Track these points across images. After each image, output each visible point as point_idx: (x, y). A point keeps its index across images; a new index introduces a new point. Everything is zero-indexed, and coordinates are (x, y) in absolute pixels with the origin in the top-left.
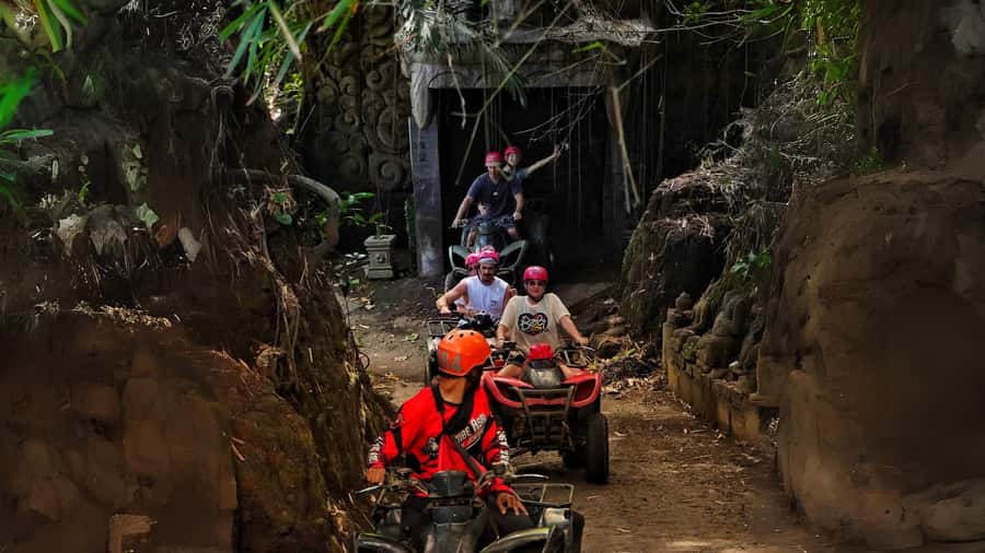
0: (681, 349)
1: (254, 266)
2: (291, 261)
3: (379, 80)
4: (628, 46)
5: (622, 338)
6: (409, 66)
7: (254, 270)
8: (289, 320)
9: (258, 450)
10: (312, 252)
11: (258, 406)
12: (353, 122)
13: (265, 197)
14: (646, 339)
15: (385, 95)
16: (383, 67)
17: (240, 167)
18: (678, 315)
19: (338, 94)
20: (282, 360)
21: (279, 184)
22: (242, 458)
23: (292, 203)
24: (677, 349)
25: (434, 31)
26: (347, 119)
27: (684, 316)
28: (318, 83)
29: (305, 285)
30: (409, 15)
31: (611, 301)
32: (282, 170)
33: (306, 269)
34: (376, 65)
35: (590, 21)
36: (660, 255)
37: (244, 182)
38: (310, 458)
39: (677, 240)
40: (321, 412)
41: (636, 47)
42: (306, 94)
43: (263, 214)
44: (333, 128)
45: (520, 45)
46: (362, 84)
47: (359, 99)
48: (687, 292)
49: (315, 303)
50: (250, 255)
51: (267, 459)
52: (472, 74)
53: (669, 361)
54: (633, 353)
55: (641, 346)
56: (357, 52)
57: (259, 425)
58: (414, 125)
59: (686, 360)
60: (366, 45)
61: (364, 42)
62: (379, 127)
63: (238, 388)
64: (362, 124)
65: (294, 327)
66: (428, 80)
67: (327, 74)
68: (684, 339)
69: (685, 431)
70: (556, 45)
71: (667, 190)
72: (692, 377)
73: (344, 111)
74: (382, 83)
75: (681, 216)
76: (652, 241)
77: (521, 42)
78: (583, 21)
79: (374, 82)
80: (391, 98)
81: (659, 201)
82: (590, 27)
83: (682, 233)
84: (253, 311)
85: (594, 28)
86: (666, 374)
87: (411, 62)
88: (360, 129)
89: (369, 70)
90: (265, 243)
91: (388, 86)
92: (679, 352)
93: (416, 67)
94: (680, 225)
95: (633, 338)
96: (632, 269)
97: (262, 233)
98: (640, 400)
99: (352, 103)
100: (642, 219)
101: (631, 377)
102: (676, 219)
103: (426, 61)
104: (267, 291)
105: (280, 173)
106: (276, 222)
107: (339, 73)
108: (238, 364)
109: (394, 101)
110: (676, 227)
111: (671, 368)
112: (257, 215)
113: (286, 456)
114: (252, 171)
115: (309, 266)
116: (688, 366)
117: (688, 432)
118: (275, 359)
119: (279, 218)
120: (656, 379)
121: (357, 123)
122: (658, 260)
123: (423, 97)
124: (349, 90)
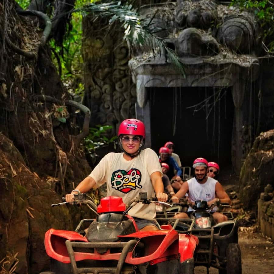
0: (266, 211)
1: (45, 137)
2: (65, 142)
3: (122, 86)
4: (244, 67)
5: (239, 210)
6: (136, 76)
7: (45, 139)
8: (62, 165)
9: (41, 214)
10: (76, 138)
11: (42, 193)
12: (109, 108)
13: (53, 109)
14: (251, 210)
15: (125, 94)
16: (124, 80)
17: (40, 94)
18: (266, 195)
19: (101, 94)
20: (58, 184)
21: (61, 104)
22: (33, 217)
23: (66, 113)
24: (264, 211)
25: (140, 35)
26: (106, 106)
27: (269, 196)
28: (92, 88)
29: (72, 153)
30: (127, 27)
31: (234, 193)
32: (62, 98)
33: (73, 146)
34: (120, 79)
35: (225, 54)
36: (258, 169)
37: (43, 101)
38: (67, 220)
39: (266, 161)
40: (77, 213)
41: (248, 67)
42: (86, 93)
43: (52, 117)
44: (99, 111)
45: (190, 65)
46: (113, 89)
47: (112, 96)
48: (270, 184)
49: (77, 162)
50: (43, 132)
51: (45, 218)
52: (166, 80)
53: (261, 218)
54: (244, 217)
55: (248, 213)
56: (111, 73)
57: (42, 202)
58: (138, 106)
59: (268, 216)
60: (116, 69)
61: (115, 68)
62: (121, 111)
63: (32, 184)
64: (113, 109)
65: (65, 168)
66: (145, 82)
67: (96, 83)
68: (268, 206)
69: (267, 248)
70: (208, 66)
71: (262, 137)
72: (271, 224)
73: (105, 102)
74: (124, 88)
75: (269, 150)
76: (254, 162)
77: (190, 64)
78: (222, 54)
79: (120, 88)
80: (127, 95)
81: (259, 142)
82: (225, 56)
83: (269, 158)
84: (45, 160)
85: (227, 57)
86: (260, 225)
87: (137, 74)
88: (112, 111)
89: (117, 82)
90: (52, 130)
91: (126, 90)
92: (266, 213)
93: (140, 77)
94: (269, 154)
95: (244, 210)
96: (244, 176)
97: (51, 125)
98: (246, 237)
99: (108, 98)
100: (250, 152)
101: (242, 226)
102: (267, 151)
103: (144, 73)
104: (52, 150)
105: (61, 99)
106: (58, 121)
107: (102, 83)
108: (32, 174)
109: (129, 97)
110: (266, 155)
111: (261, 221)
112: (49, 117)
113: (55, 218)
114: (47, 96)
115: (75, 145)
116: (270, 218)
117: (268, 249)
118: (55, 183)
119: (60, 119)
120: (255, 227)
121: (111, 108)
122: (257, 171)
123: (142, 91)
124: (107, 91)
